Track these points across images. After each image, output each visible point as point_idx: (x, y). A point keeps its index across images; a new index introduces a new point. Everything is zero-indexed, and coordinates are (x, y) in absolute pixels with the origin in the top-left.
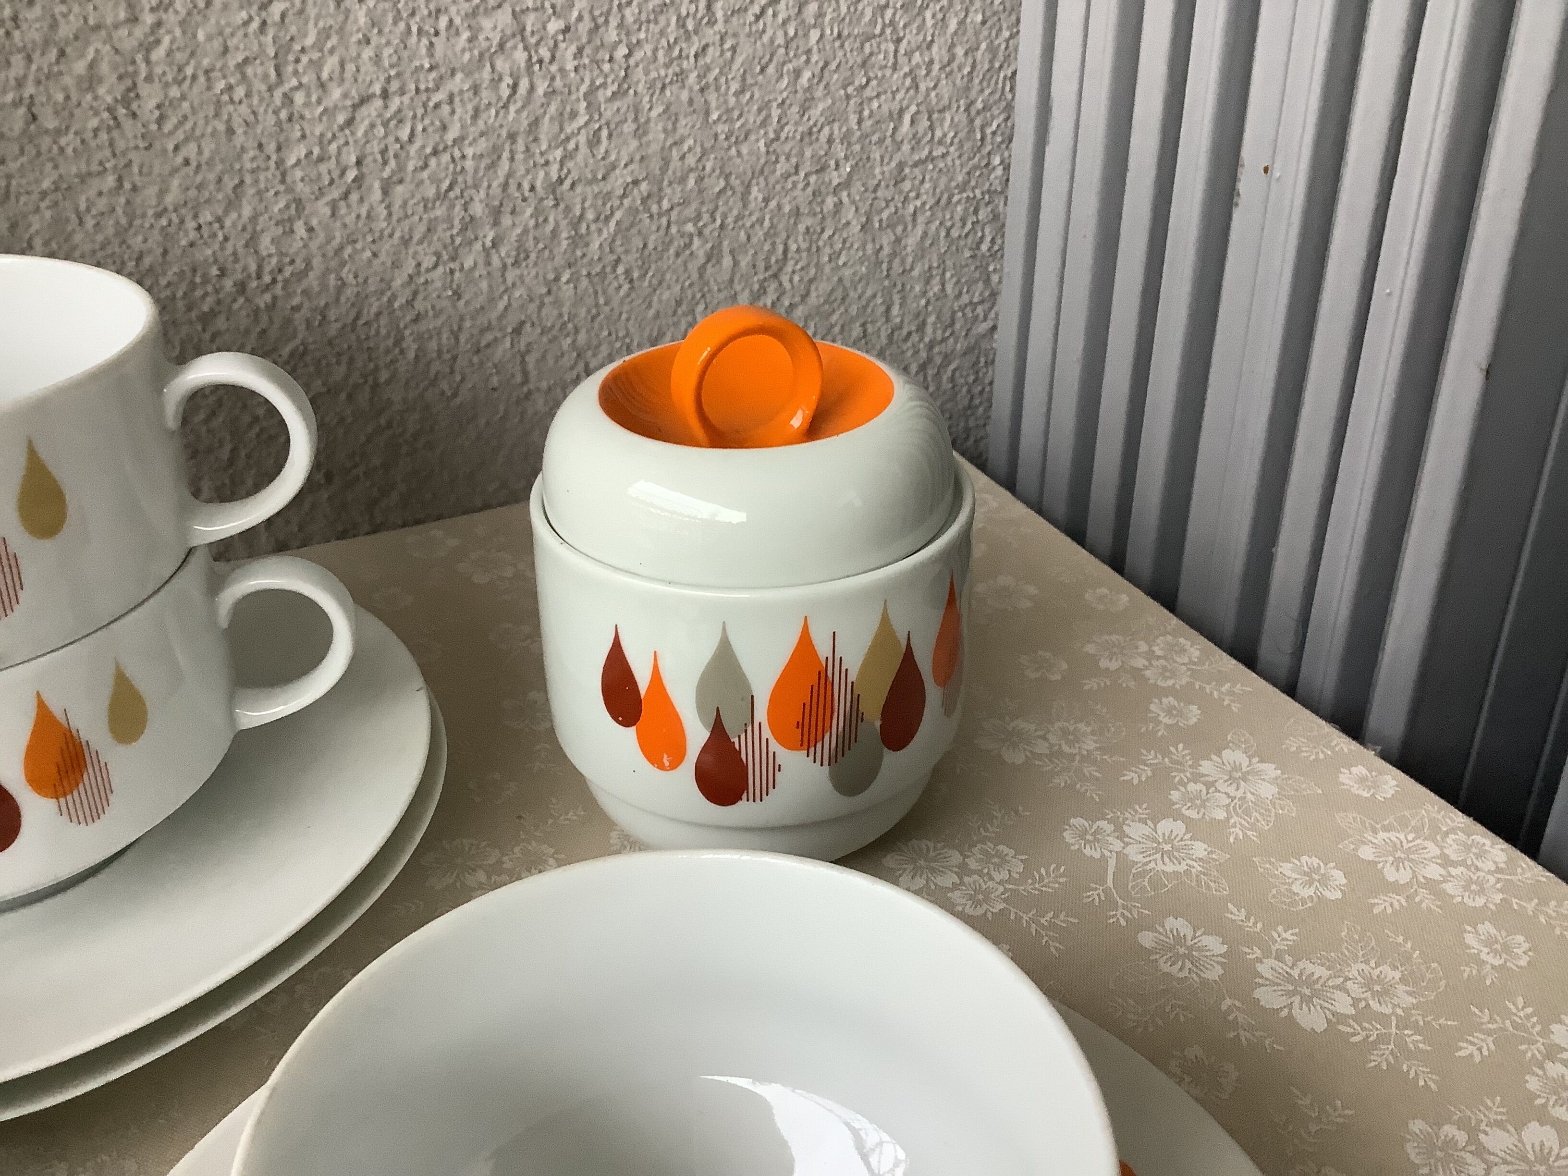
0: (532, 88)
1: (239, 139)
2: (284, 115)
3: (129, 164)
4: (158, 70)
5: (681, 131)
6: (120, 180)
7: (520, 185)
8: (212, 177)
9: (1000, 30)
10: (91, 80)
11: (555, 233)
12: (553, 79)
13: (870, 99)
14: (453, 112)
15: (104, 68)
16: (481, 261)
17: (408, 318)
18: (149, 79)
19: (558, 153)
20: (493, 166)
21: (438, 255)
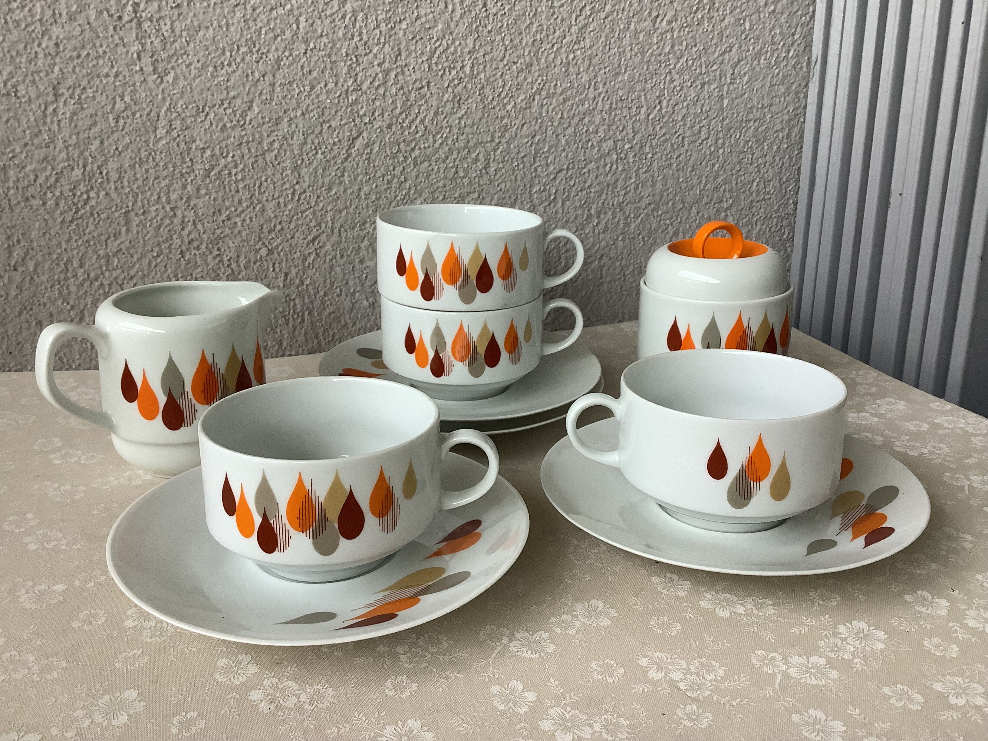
0: (617, 168)
1: (519, 182)
2: (534, 174)
3: (483, 190)
4: (497, 158)
5: (668, 186)
6: (479, 195)
7: (608, 203)
8: (508, 195)
9: (794, 151)
10: (476, 160)
11: (619, 221)
12: (625, 165)
13: (741, 176)
14: (589, 176)
15: (481, 156)
16: (592, 231)
17: (564, 250)
18: (494, 160)
19: (623, 192)
20: (600, 196)
21: (577, 227)
